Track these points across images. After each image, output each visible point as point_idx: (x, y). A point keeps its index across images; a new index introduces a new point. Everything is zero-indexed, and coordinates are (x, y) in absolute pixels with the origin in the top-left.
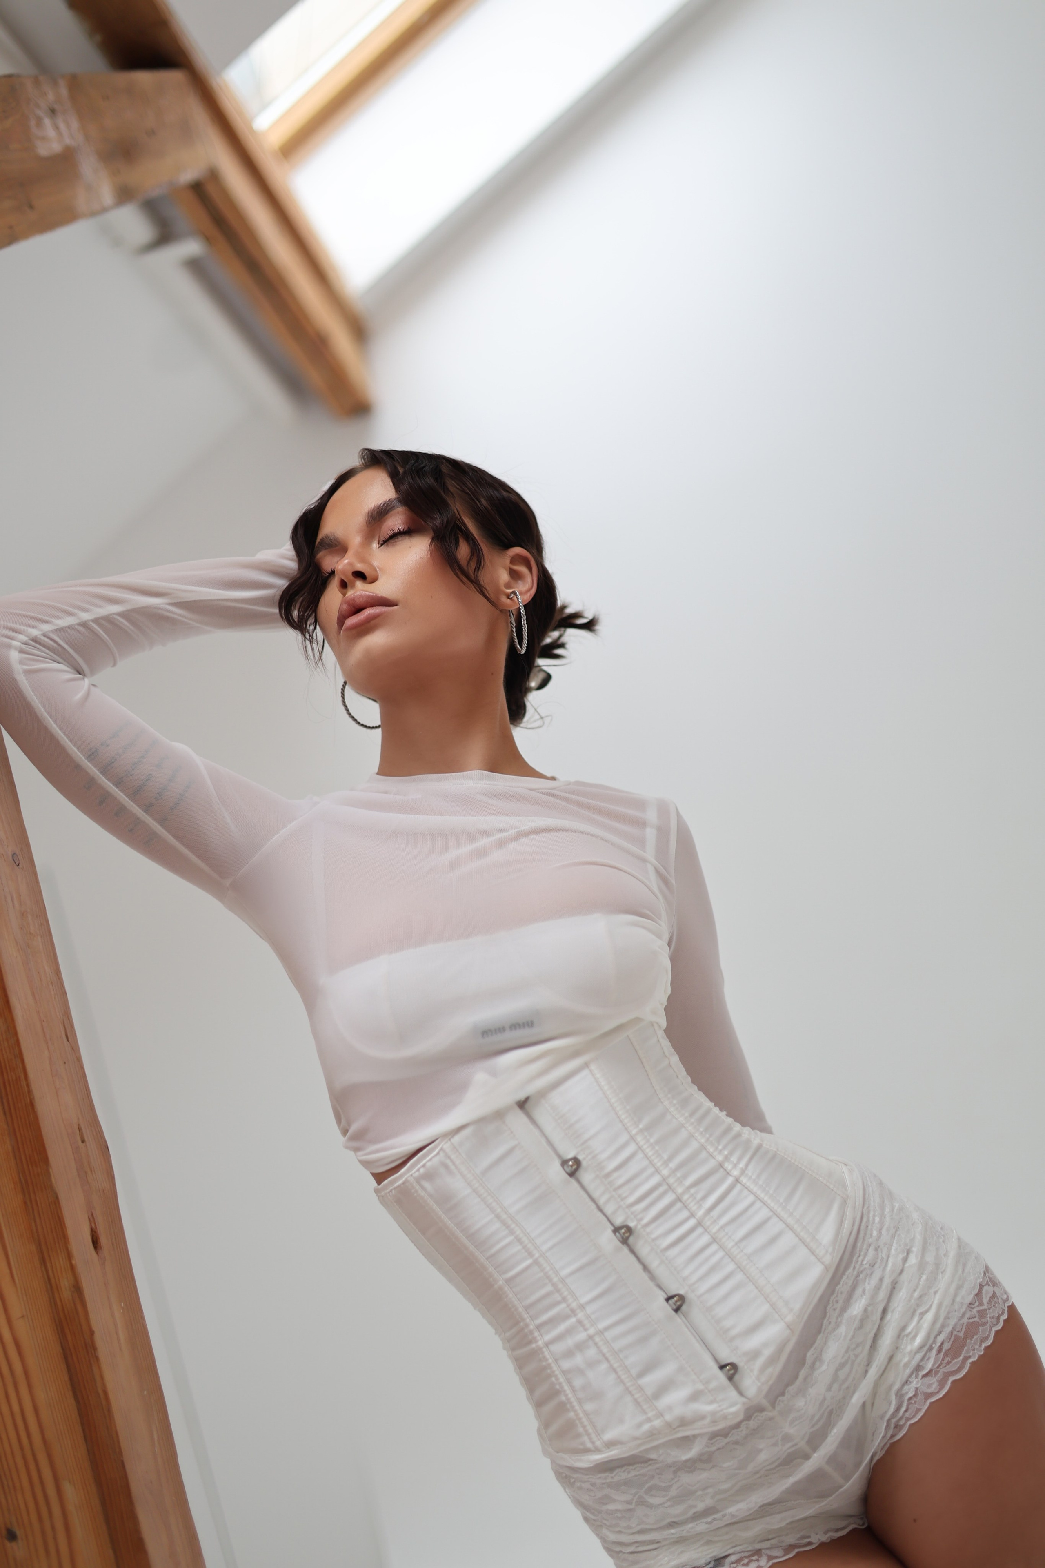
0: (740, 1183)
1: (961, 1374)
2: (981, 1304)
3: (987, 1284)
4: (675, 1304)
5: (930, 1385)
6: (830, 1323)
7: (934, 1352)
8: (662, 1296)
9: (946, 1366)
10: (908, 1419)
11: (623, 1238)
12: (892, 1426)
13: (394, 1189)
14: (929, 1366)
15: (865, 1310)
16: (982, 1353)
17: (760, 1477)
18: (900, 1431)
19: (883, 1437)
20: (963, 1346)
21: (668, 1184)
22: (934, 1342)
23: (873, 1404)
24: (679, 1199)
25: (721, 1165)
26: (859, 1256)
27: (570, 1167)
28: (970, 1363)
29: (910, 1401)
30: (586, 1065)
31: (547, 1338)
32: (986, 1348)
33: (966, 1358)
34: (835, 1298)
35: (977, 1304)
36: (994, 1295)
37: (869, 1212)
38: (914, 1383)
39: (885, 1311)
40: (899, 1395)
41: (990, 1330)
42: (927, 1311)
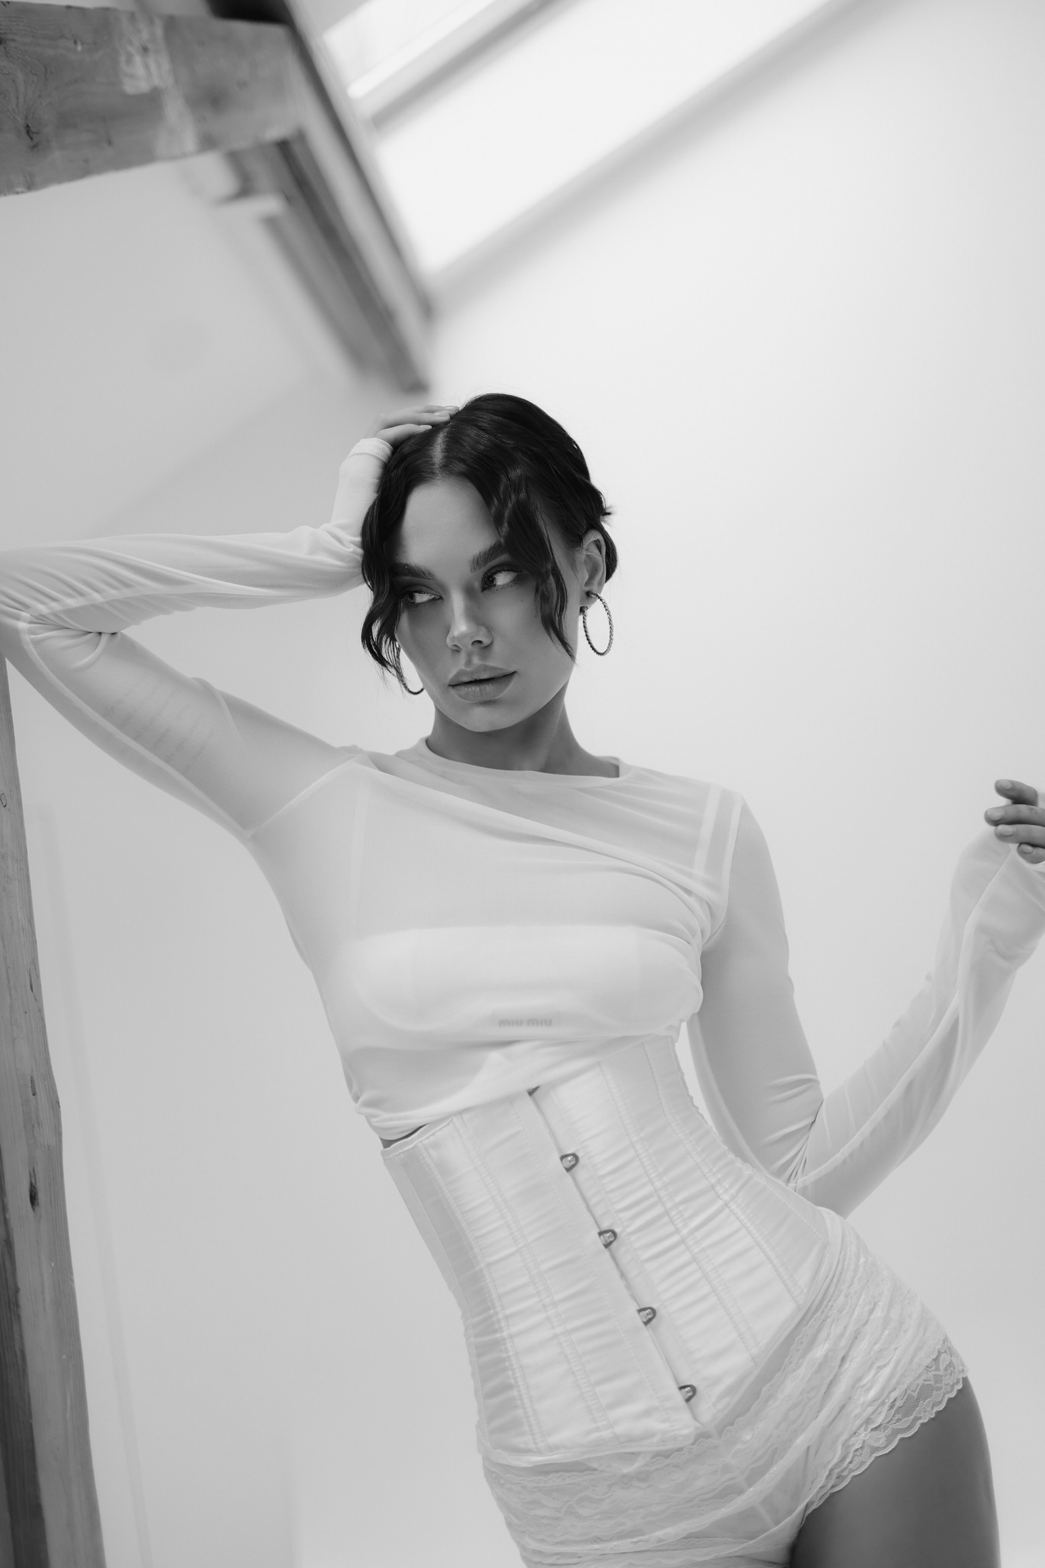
0: (728, 1208)
1: (910, 1433)
2: (937, 1369)
3: (945, 1352)
4: (645, 1317)
5: (878, 1440)
6: (791, 1363)
7: (886, 1407)
8: (634, 1308)
9: (895, 1423)
10: (851, 1471)
11: (606, 1241)
12: (835, 1476)
13: (403, 1152)
14: (879, 1420)
15: (826, 1356)
16: (933, 1416)
17: (693, 1506)
18: (842, 1482)
19: (822, 1487)
20: (917, 1406)
21: (658, 1196)
22: (888, 1397)
23: (817, 1452)
24: (667, 1213)
25: (713, 1187)
26: (829, 1301)
27: (568, 1162)
28: (920, 1424)
29: (856, 1453)
31: (514, 1330)
32: (938, 1413)
33: (916, 1419)
34: (800, 1339)
35: (933, 1368)
36: (951, 1364)
37: (844, 1260)
38: (863, 1435)
39: (843, 1359)
40: (846, 1446)
41: (944, 1396)
42: (885, 1366)
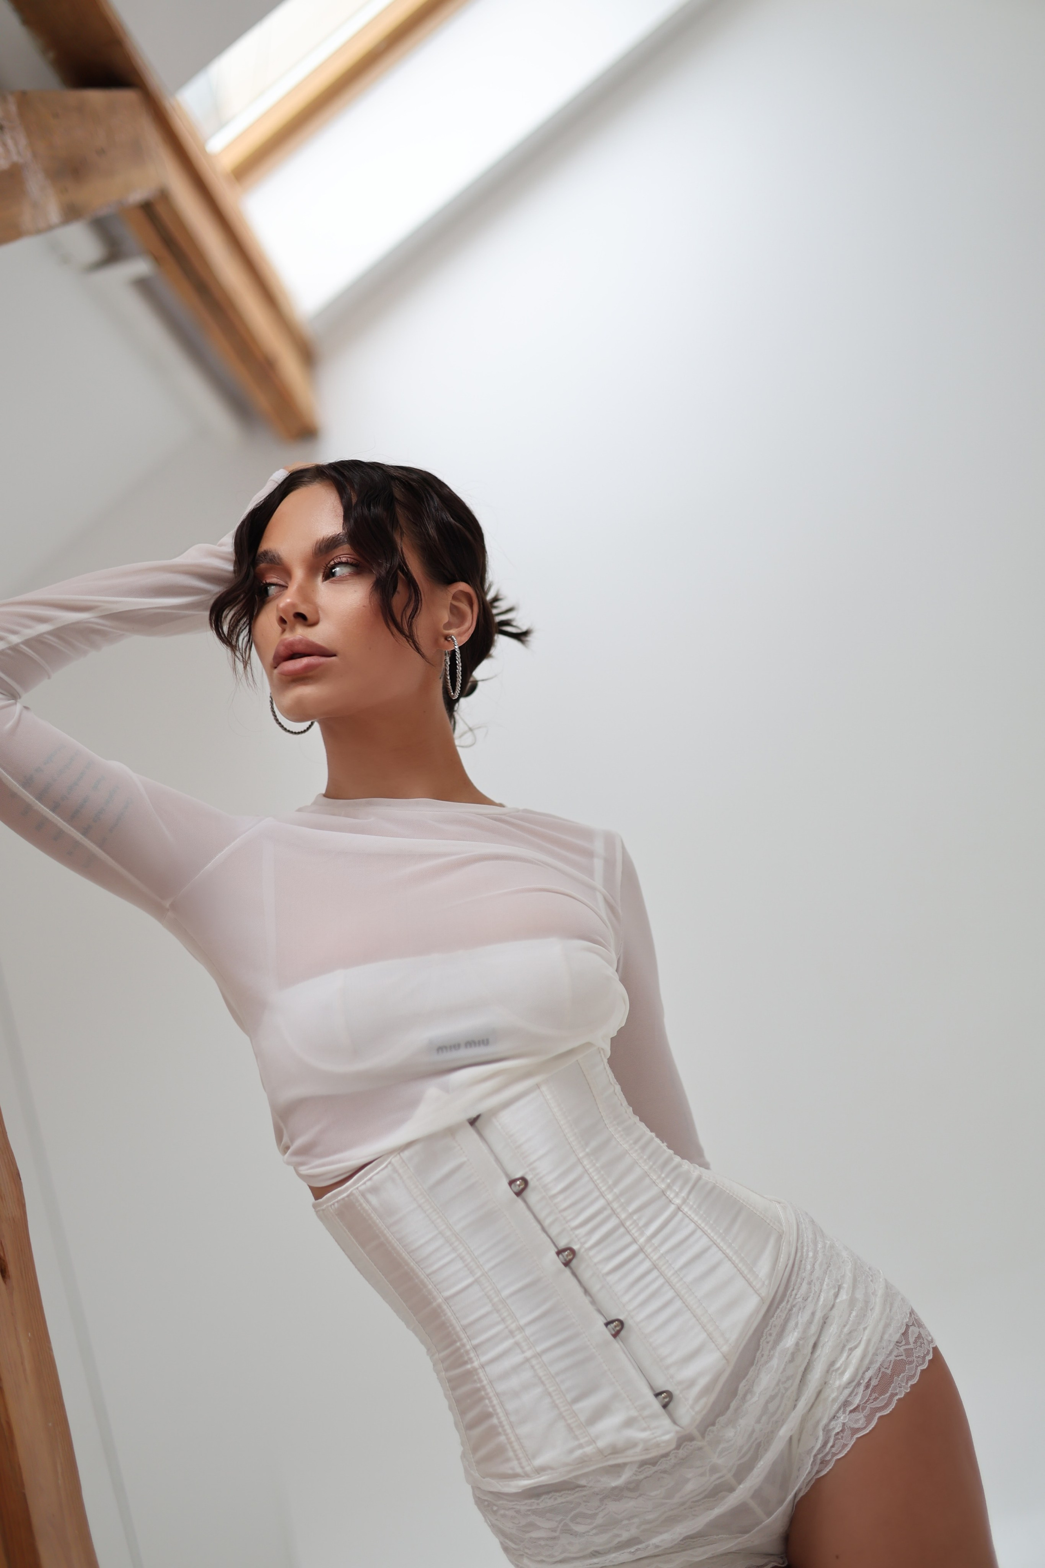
0: (681, 1211)
1: (888, 1410)
2: (908, 1343)
3: (913, 1324)
4: (613, 1329)
5: (857, 1421)
6: (762, 1356)
7: (862, 1388)
8: (601, 1321)
9: (873, 1402)
10: (834, 1454)
11: (565, 1260)
12: (818, 1461)
14: (857, 1401)
15: (797, 1344)
16: (909, 1391)
17: (685, 1509)
18: (826, 1466)
19: (809, 1473)
20: (892, 1382)
21: (612, 1209)
22: (862, 1377)
23: (799, 1440)
24: (622, 1224)
25: (663, 1192)
26: (793, 1290)
27: (517, 1187)
28: (897, 1400)
29: (837, 1437)
30: (538, 1086)
31: (484, 1359)
32: (912, 1386)
33: (893, 1395)
34: (768, 1330)
35: (903, 1343)
36: (919, 1336)
37: (802, 1247)
38: (842, 1418)
39: (815, 1346)
40: (827, 1430)
41: (916, 1369)
42: (856, 1347)
